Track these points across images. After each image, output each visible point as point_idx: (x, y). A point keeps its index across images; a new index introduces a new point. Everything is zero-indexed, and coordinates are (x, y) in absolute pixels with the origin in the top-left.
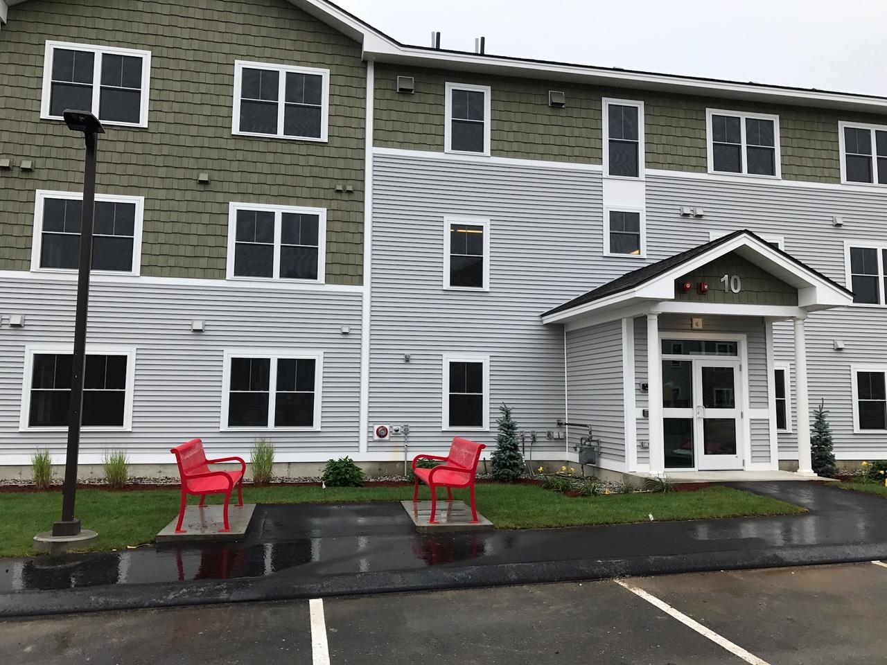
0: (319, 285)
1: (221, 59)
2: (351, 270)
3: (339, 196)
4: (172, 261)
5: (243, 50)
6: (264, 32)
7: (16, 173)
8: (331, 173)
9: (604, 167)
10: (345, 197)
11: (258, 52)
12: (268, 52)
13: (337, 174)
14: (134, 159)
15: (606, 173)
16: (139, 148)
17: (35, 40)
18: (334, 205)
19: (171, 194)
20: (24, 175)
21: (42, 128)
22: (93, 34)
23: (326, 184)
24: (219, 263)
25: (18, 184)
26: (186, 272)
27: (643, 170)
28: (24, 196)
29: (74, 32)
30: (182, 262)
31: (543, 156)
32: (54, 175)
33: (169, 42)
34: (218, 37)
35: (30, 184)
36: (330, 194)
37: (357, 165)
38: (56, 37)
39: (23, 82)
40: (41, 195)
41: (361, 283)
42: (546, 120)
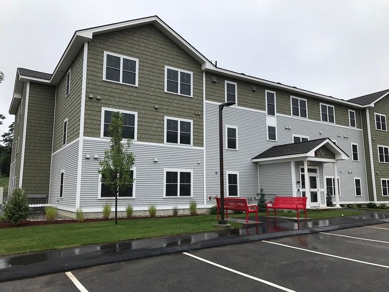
0: (191, 146)
1: (160, 64)
2: (200, 142)
3: (196, 116)
4: (147, 136)
5: (167, 62)
6: (173, 56)
7: (94, 100)
8: (194, 108)
9: (266, 112)
10: (198, 117)
11: (171, 63)
12: (174, 64)
13: (195, 109)
14: (134, 98)
15: (267, 114)
16: (135, 94)
17: (100, 50)
18: (195, 119)
19: (146, 112)
20: (97, 101)
21: (104, 84)
22: (119, 50)
23: (192, 112)
24: (162, 138)
25: (95, 104)
26: (151, 140)
27: (276, 114)
28: (97, 109)
29: (113, 49)
30: (150, 136)
31: (251, 107)
32: (107, 102)
33: (144, 56)
34: (159, 57)
35: (99, 105)
36: (194, 115)
37: (201, 106)
38: (107, 50)
39: (97, 66)
40: (104, 109)
41: (203, 146)
42: (251, 95)
